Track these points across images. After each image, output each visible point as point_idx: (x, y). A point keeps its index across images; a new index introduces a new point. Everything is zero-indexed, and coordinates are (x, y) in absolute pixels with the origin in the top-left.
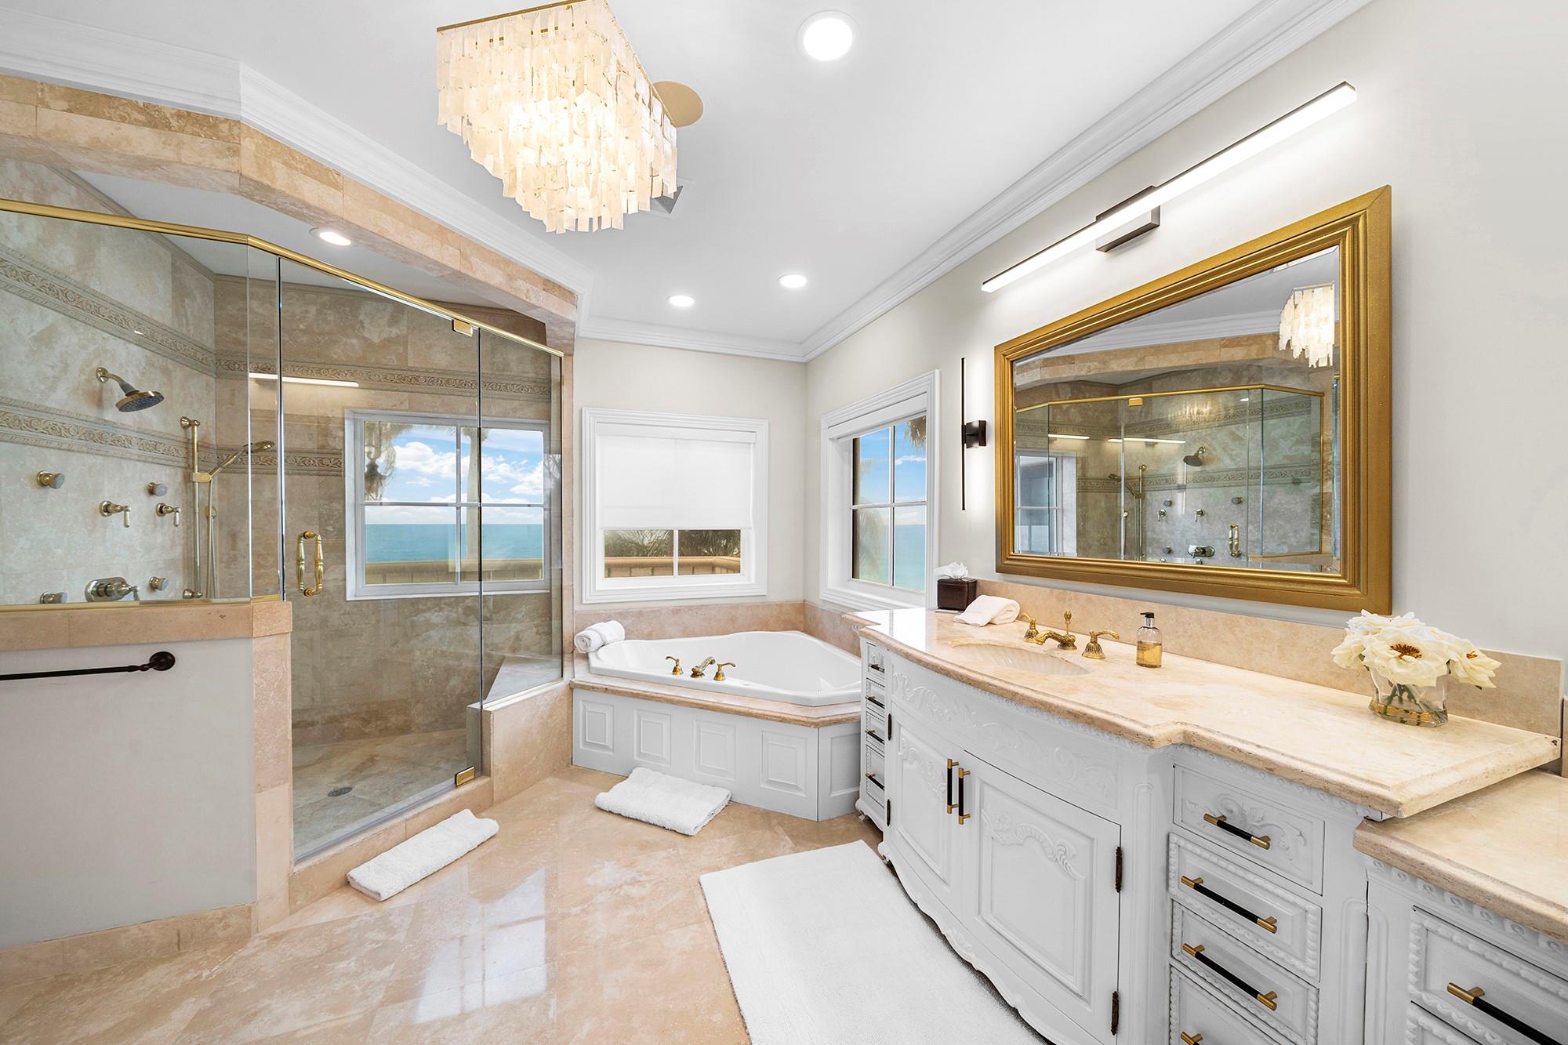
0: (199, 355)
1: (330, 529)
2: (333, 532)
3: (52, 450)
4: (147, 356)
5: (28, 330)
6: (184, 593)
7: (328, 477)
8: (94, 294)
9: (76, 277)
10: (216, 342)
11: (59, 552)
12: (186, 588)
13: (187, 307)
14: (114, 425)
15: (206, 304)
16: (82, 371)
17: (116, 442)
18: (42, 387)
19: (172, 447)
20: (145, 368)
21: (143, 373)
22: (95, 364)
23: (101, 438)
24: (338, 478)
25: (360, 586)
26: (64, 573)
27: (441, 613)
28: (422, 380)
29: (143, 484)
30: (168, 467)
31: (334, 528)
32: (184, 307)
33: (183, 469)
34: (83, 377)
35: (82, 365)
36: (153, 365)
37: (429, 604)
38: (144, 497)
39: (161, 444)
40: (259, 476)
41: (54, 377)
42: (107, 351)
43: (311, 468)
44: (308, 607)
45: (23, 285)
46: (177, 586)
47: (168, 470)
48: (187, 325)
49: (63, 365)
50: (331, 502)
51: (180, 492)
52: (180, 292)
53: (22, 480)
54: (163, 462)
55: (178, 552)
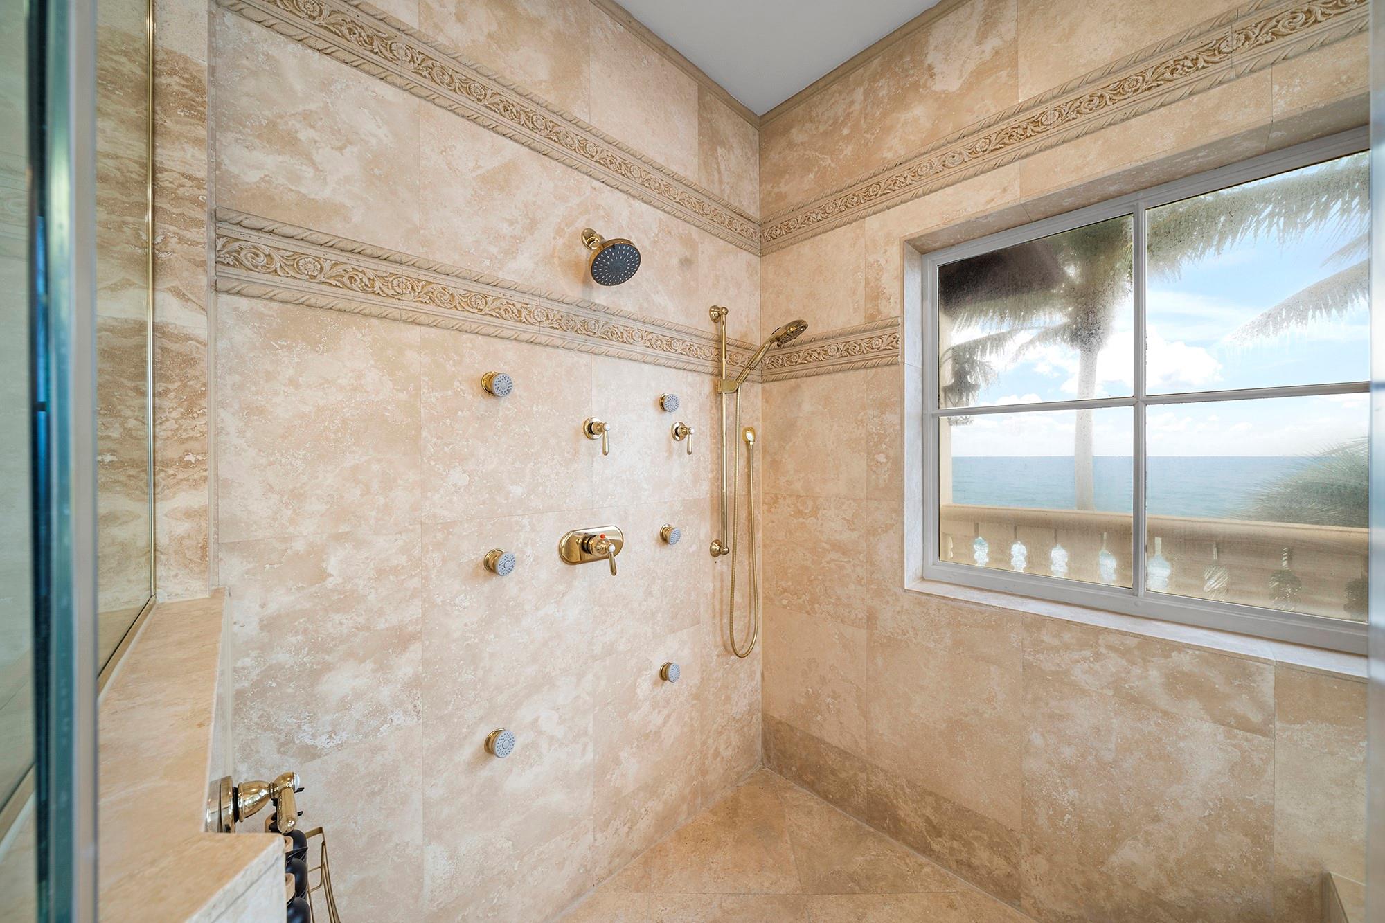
0: (736, 225)
1: (881, 458)
2: (887, 462)
3: (508, 342)
4: (660, 219)
5: (471, 165)
6: (712, 544)
7: (878, 370)
8: (575, 123)
9: (551, 98)
10: (761, 208)
11: (517, 491)
12: (714, 539)
13: (720, 158)
14: (606, 311)
15: (748, 158)
16: (559, 232)
17: (610, 334)
18: (494, 250)
19: (696, 346)
20: (657, 235)
21: (655, 242)
22: (581, 225)
23: (584, 329)
24: (893, 368)
25: (930, 561)
26: (525, 521)
27: (1097, 666)
28: (1052, 117)
29: (651, 397)
30: (690, 373)
31: (887, 457)
32: (717, 159)
33: (713, 377)
34: (561, 241)
35: (560, 223)
36: (670, 232)
37: (1067, 637)
38: (653, 412)
39: (678, 340)
40: (799, 380)
41: (514, 237)
42: (598, 207)
43: (855, 358)
44: (852, 587)
45: (462, 98)
46: (702, 537)
47: (691, 377)
48: (721, 182)
49: (528, 221)
50: (883, 413)
51: (708, 408)
52: (710, 139)
53: (457, 383)
54: (681, 365)
55: (704, 490)
